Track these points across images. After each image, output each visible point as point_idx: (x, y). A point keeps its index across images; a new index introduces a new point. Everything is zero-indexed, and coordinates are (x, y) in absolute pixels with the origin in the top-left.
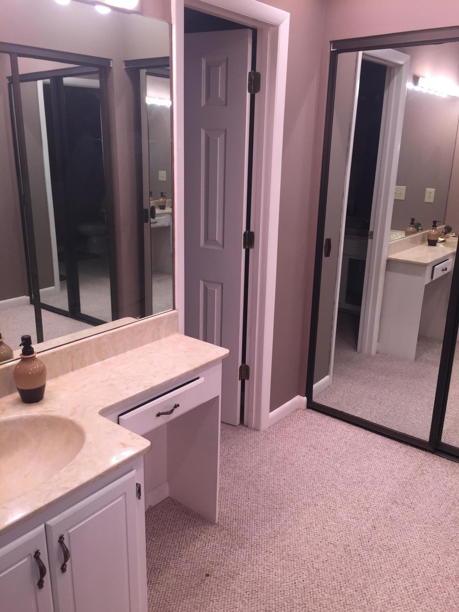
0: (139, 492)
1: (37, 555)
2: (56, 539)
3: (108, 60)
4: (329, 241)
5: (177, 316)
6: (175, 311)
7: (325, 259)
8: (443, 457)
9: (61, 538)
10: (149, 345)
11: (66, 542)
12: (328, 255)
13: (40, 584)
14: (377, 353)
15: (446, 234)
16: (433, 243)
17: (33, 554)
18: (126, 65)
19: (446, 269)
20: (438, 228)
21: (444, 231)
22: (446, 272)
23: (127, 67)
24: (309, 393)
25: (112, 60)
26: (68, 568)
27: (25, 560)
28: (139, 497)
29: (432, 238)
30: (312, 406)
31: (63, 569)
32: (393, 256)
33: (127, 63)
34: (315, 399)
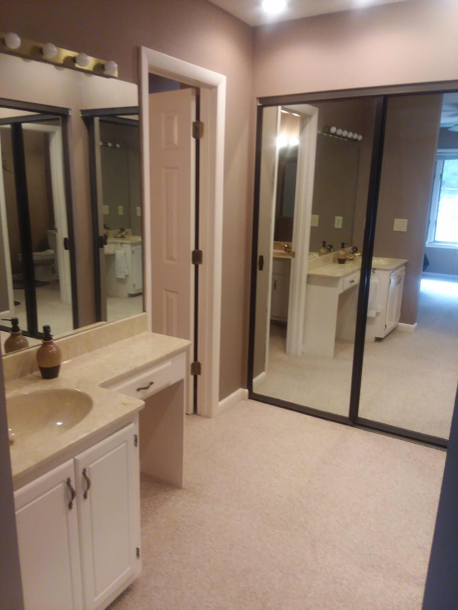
0: (136, 441)
1: (68, 482)
2: (81, 471)
3: (67, 110)
4: (261, 257)
5: (146, 317)
6: (145, 313)
7: (259, 272)
8: (360, 429)
9: (84, 470)
10: (126, 340)
11: (87, 474)
12: (261, 269)
13: (70, 506)
14: (303, 353)
15: (353, 253)
16: (342, 261)
17: (66, 480)
18: (82, 114)
19: (353, 281)
20: (345, 249)
21: (352, 251)
22: (353, 284)
23: (83, 116)
24: (249, 386)
25: (70, 109)
26: (88, 496)
27: (61, 485)
28: (136, 445)
29: (341, 258)
30: (253, 396)
31: (85, 496)
32: (312, 272)
33: (83, 112)
34: (256, 391)
